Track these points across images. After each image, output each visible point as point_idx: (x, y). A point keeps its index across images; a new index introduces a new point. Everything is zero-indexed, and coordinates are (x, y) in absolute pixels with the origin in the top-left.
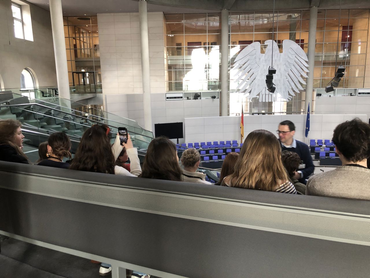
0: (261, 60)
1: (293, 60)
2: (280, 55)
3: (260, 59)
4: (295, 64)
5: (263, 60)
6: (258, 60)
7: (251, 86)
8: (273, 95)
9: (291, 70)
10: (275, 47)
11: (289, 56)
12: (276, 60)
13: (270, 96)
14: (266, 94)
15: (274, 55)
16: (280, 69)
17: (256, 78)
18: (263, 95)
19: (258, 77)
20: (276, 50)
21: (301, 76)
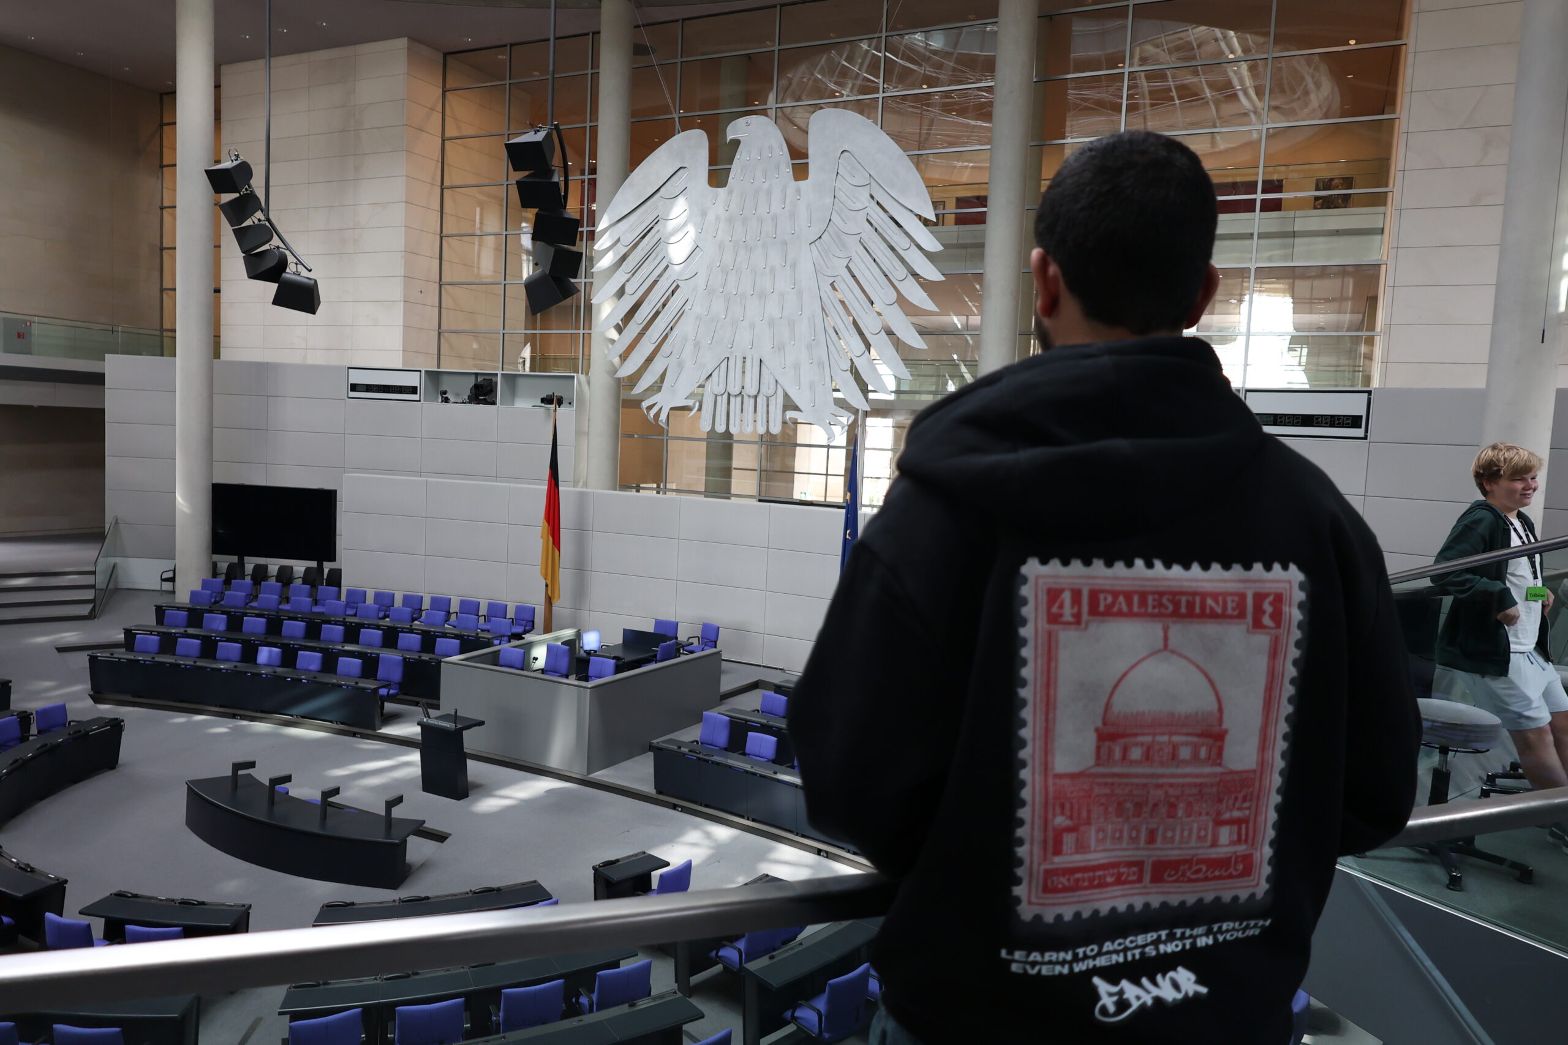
0: (711, 217)
1: (862, 216)
2: (798, 191)
3: (704, 214)
4: (868, 234)
5: (718, 218)
6: (698, 220)
7: (665, 348)
8: (761, 400)
9: (847, 267)
10: (771, 148)
11: (839, 194)
12: (775, 218)
13: (749, 403)
14: (729, 395)
15: (769, 193)
16: (794, 266)
17: (687, 307)
18: (716, 396)
19: (697, 308)
20: (778, 167)
21: (902, 301)
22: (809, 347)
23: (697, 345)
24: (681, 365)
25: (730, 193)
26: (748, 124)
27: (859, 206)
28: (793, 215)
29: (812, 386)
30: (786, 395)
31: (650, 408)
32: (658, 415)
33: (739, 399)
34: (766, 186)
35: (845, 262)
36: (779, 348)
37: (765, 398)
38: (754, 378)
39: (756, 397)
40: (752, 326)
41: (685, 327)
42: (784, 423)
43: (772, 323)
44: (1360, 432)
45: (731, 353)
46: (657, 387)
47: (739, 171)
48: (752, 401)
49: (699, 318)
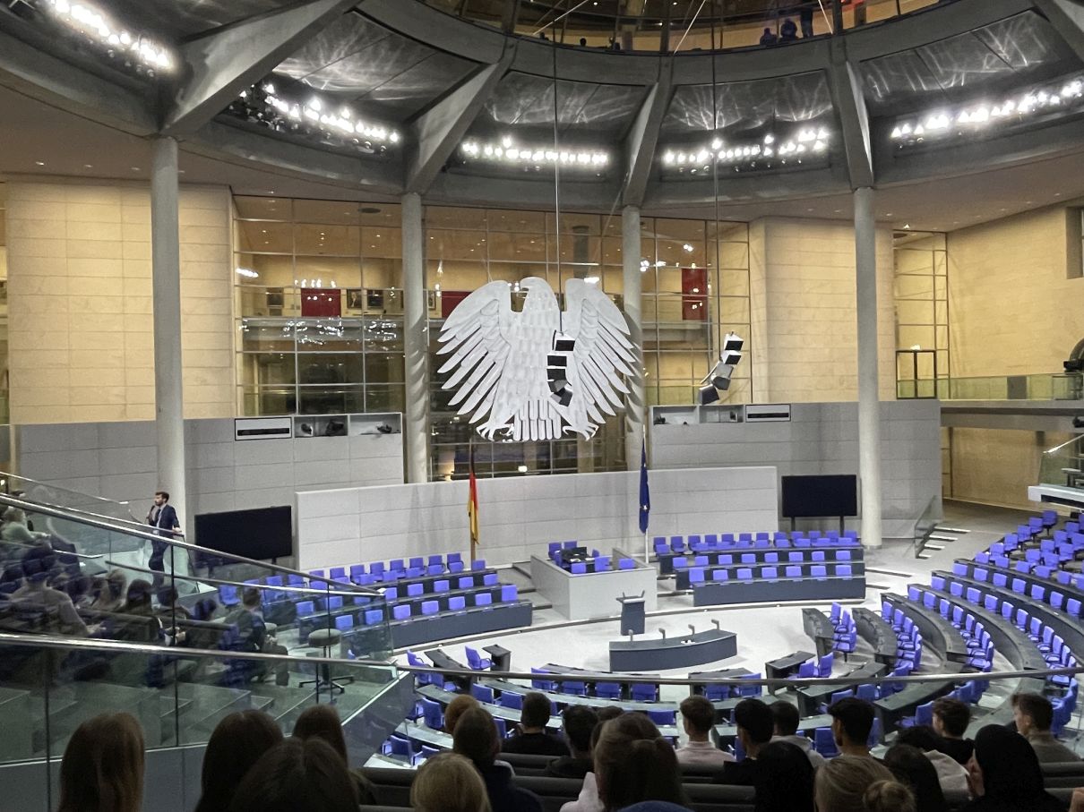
1: (595, 331)
2: (562, 317)
3: (510, 325)
4: (598, 339)
5: (518, 328)
6: (506, 328)
7: (489, 397)
9: (589, 354)
10: (546, 296)
11: (583, 320)
12: (550, 330)
14: (530, 421)
15: (546, 316)
17: (502, 375)
18: (522, 421)
19: (508, 374)
20: (550, 304)
21: (617, 371)
23: (510, 395)
24: (500, 405)
25: (524, 315)
26: (532, 281)
27: (593, 326)
29: (576, 414)
30: (562, 418)
31: (481, 431)
32: (487, 434)
33: (536, 422)
35: (588, 352)
37: (551, 421)
38: (545, 411)
39: (545, 420)
40: (542, 384)
41: (502, 384)
42: (562, 432)
44: (788, 419)
45: (531, 398)
46: (485, 419)
47: (529, 305)
48: (543, 423)
49: (510, 381)
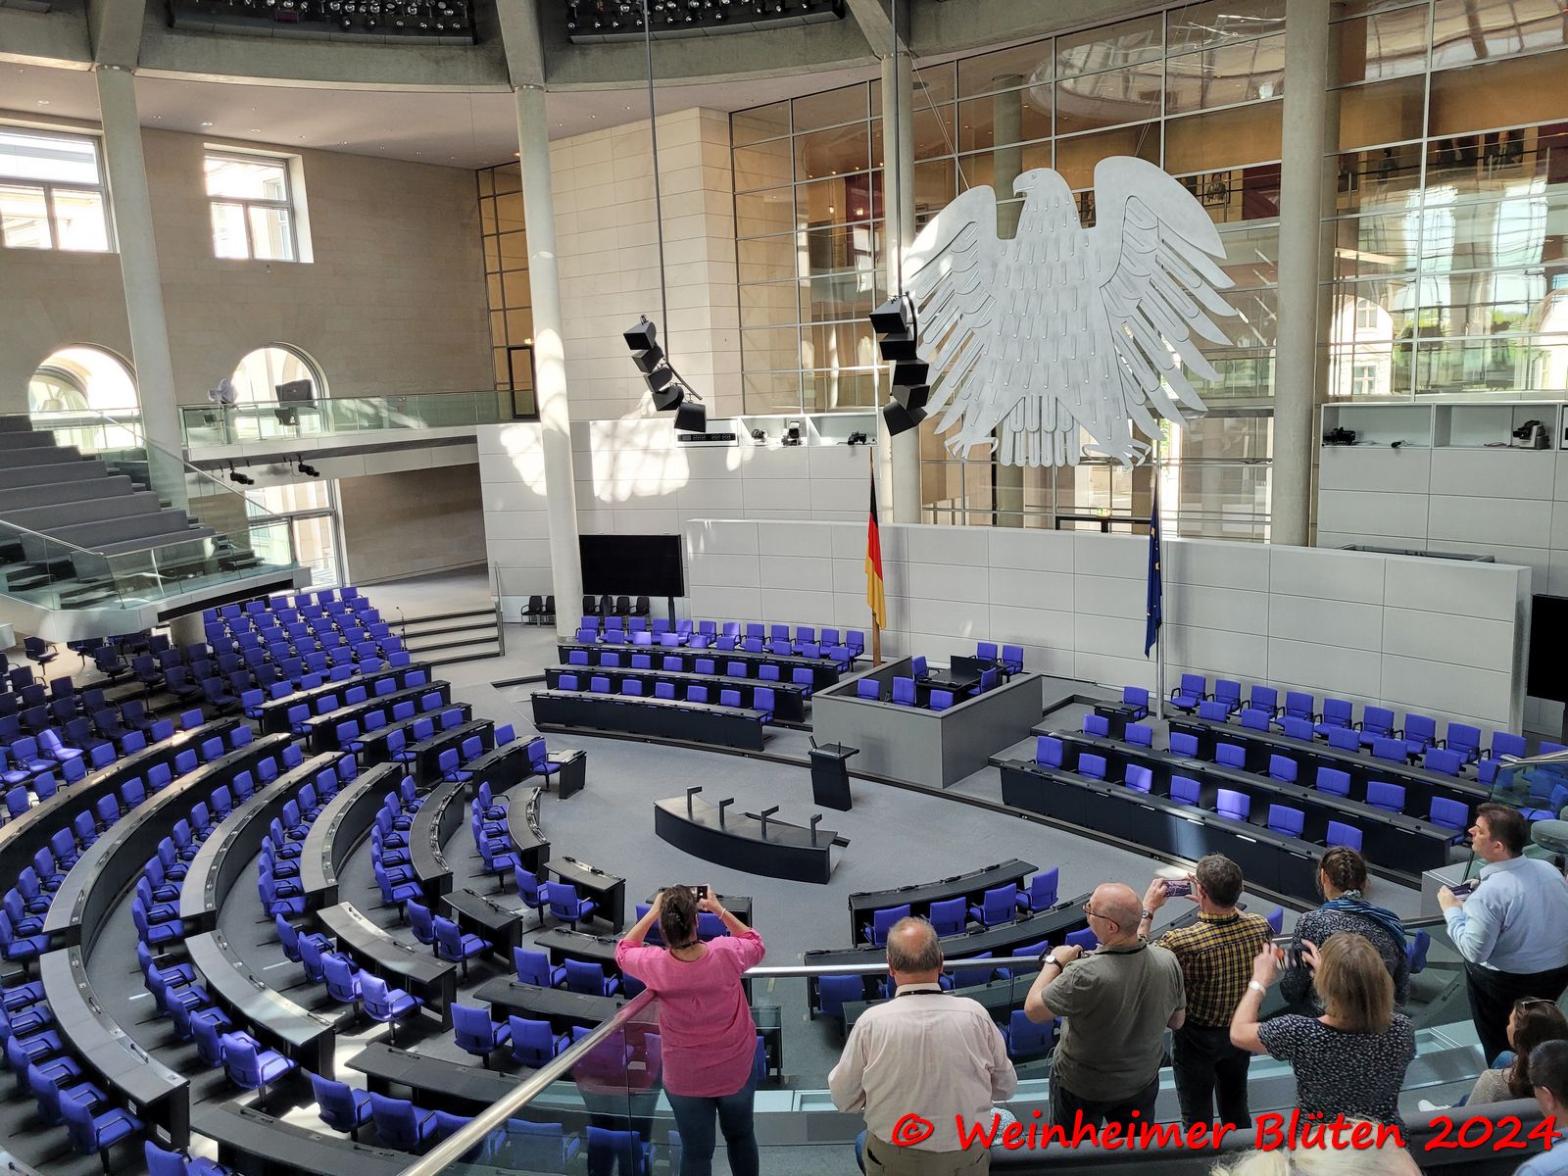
0: (1001, 267)
1: (1151, 258)
2: (1086, 238)
3: (995, 265)
4: (1158, 274)
5: (1008, 268)
6: (988, 270)
7: (964, 391)
8: (1059, 435)
9: (1138, 307)
10: (1058, 199)
11: (1127, 238)
12: (1064, 265)
13: (1047, 440)
14: (1027, 432)
15: (1057, 241)
16: (1085, 309)
17: (984, 352)
18: (1015, 433)
19: (992, 353)
20: (1065, 215)
21: (1196, 338)
22: (1104, 385)
25: (1018, 244)
26: (1034, 177)
27: (1147, 248)
28: (1082, 262)
29: (1108, 421)
31: (953, 445)
32: (961, 450)
33: (1037, 435)
34: (1054, 235)
35: (1136, 302)
36: (1075, 387)
37: (1062, 433)
38: (1051, 416)
39: (1053, 433)
40: (1047, 367)
41: (982, 371)
43: (1065, 363)
45: (1028, 393)
46: (958, 425)
47: (1027, 223)
48: (1050, 436)
49: (994, 362)
